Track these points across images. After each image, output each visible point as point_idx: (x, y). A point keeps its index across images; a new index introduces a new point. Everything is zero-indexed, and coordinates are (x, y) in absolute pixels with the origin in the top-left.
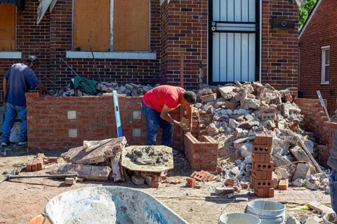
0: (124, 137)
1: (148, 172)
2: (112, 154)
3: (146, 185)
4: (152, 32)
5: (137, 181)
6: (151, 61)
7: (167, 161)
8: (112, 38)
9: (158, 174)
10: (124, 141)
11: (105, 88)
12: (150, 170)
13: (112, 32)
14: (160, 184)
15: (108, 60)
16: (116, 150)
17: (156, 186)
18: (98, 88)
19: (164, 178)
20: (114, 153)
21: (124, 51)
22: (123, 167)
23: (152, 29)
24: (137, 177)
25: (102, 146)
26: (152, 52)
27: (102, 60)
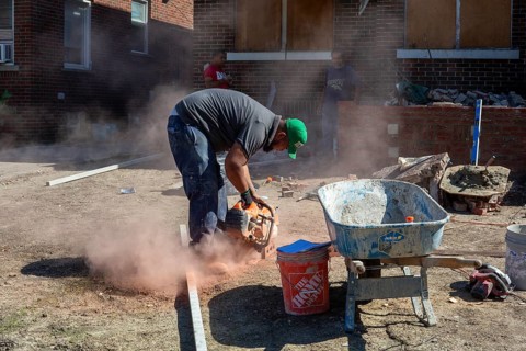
0: (447, 155)
1: (474, 197)
2: (430, 174)
3: (469, 211)
4: (514, 20)
5: (457, 206)
6: (512, 61)
7: (497, 184)
8: (458, 32)
9: (486, 199)
10: (446, 158)
11: (437, 96)
12: (474, 194)
13: (458, 23)
14: (485, 210)
15: (451, 60)
16: (436, 168)
17: (480, 213)
18: (430, 96)
19: (493, 206)
20: (434, 173)
21: (474, 48)
22: (444, 191)
23: (514, 16)
24: (459, 202)
25: (420, 163)
26: (514, 48)
27: (444, 60)
